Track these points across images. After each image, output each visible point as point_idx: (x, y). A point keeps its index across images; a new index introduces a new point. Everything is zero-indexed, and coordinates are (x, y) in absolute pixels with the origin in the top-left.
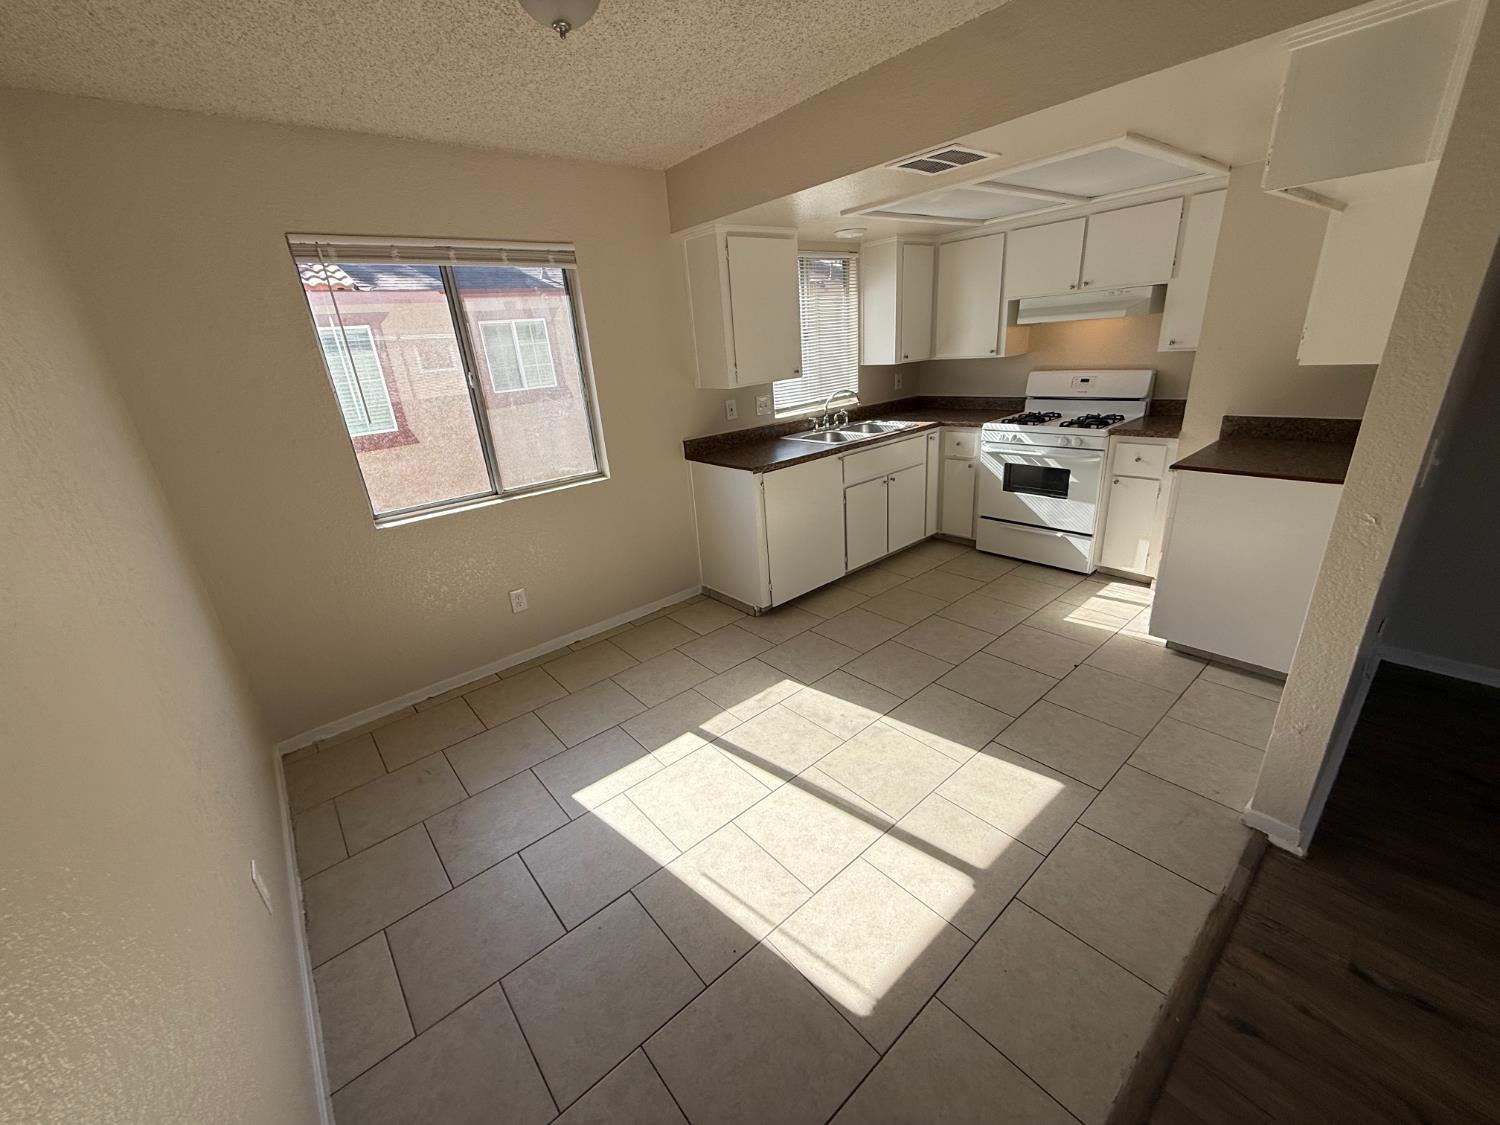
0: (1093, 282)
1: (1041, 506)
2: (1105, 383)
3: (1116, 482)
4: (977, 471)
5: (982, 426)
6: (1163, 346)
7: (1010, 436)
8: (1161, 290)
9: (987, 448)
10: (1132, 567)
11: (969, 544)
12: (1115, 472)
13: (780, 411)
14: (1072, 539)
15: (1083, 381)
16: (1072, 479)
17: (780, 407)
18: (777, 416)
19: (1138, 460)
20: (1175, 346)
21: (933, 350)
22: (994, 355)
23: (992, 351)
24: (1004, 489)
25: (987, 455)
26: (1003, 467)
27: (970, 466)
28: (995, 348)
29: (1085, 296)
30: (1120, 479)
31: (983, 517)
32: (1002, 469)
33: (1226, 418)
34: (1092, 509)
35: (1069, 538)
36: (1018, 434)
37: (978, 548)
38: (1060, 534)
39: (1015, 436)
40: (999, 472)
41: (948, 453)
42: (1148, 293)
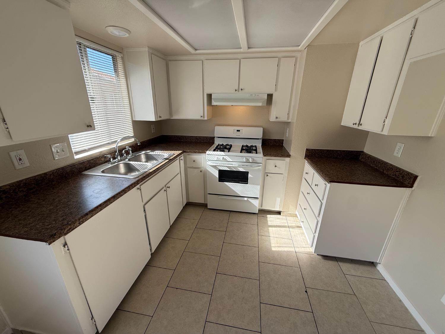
0: (244, 89)
1: (236, 187)
2: (246, 132)
3: (267, 175)
4: (205, 174)
5: (205, 153)
6: (272, 119)
7: (221, 158)
8: (270, 97)
9: (210, 163)
10: (274, 208)
11: (204, 206)
12: (266, 172)
13: (77, 153)
14: (250, 200)
15: (238, 131)
16: (249, 175)
17: (77, 150)
18: (77, 157)
19: (276, 166)
20: (278, 119)
21: (171, 114)
22: (202, 118)
23: (201, 117)
24: (219, 181)
25: (209, 166)
26: (218, 172)
27: (201, 172)
28: (202, 115)
29: (240, 95)
30: (268, 174)
31: (209, 194)
32: (217, 172)
33: (307, 150)
34: (259, 187)
35: (249, 200)
36: (224, 156)
37: (208, 208)
38: (246, 199)
39: (223, 158)
40: (216, 174)
41: (188, 165)
42: (266, 97)
